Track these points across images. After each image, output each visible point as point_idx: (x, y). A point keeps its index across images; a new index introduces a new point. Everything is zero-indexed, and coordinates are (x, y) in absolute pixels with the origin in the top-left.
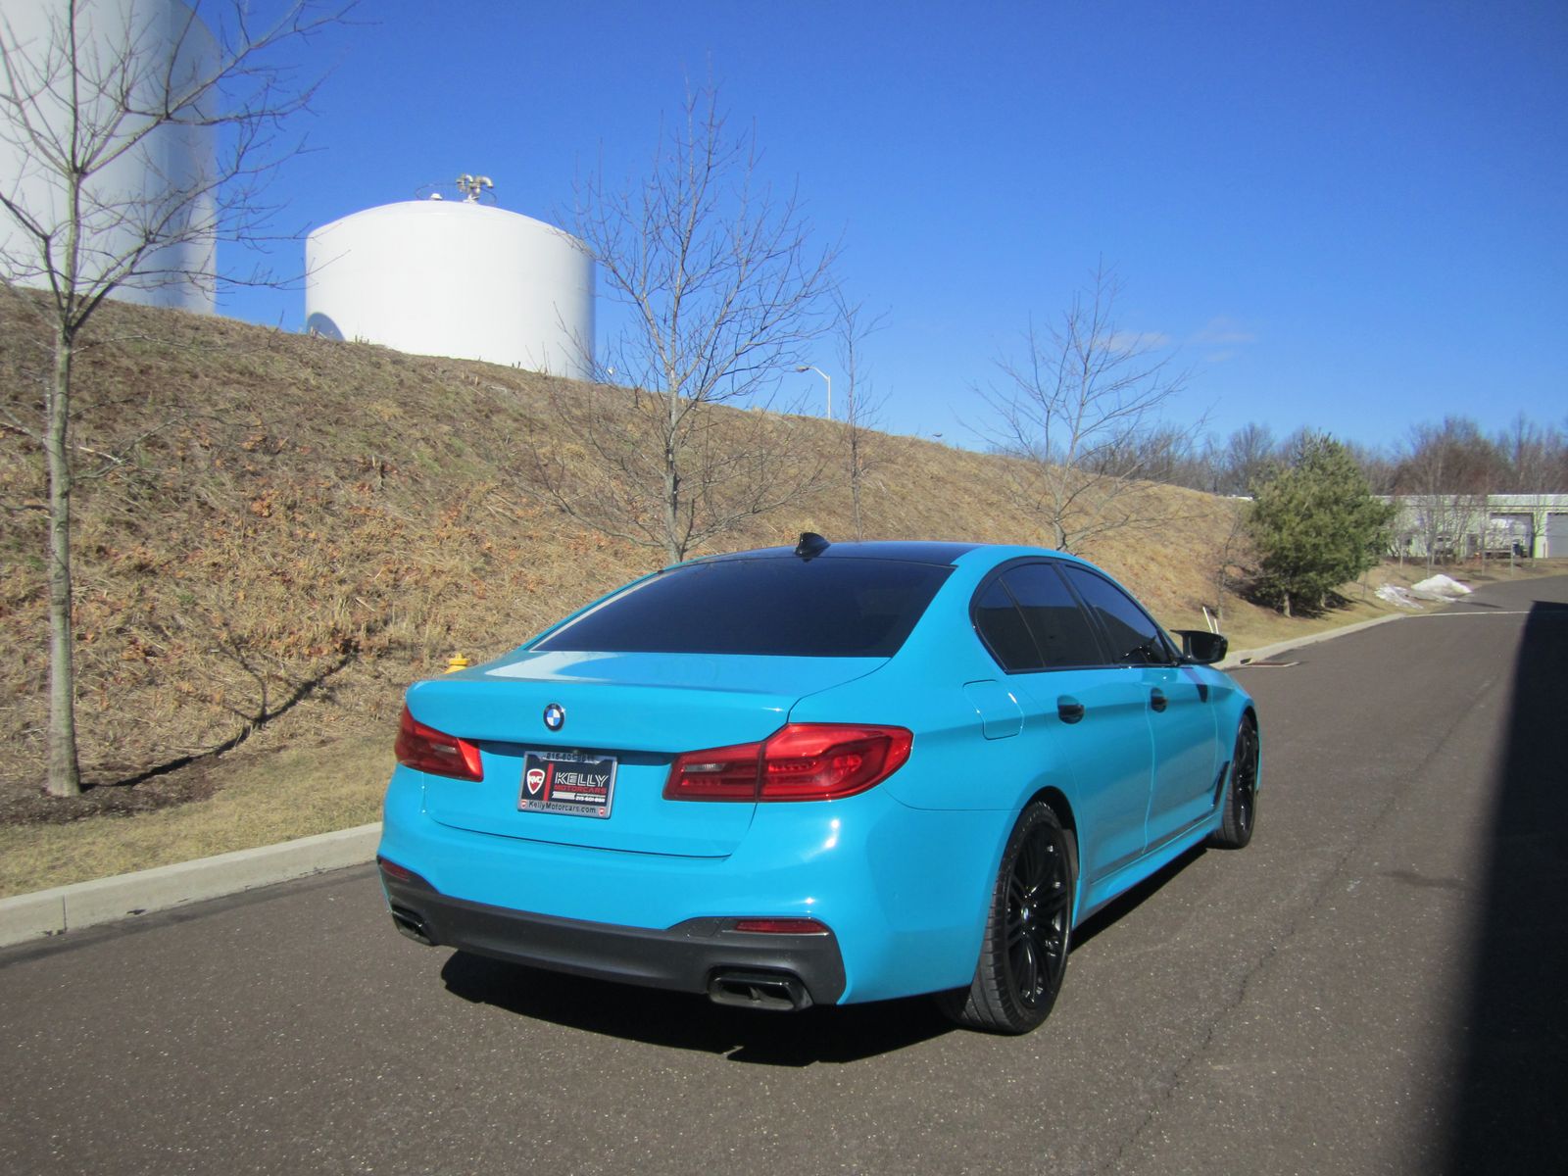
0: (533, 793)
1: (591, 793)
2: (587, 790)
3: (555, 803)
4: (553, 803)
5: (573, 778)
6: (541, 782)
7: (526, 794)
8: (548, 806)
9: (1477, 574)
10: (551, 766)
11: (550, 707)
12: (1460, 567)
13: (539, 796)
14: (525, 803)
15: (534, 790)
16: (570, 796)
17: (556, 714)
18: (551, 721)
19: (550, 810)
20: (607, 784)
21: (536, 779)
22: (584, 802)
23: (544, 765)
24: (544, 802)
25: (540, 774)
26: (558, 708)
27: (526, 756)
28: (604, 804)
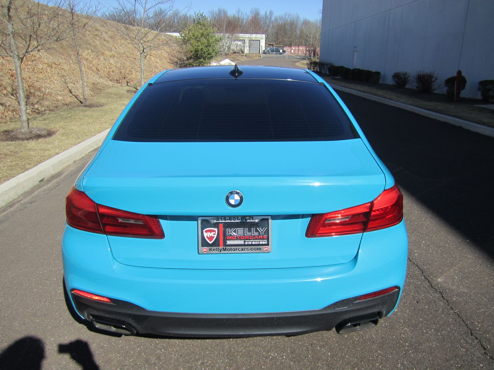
0: (211, 243)
1: (256, 239)
2: (255, 238)
3: (230, 247)
4: (227, 248)
5: (240, 231)
6: (215, 236)
7: (205, 243)
8: (225, 250)
9: (235, 59)
10: (221, 226)
11: (231, 193)
12: (230, 56)
13: (216, 243)
14: (205, 249)
15: (211, 241)
16: (241, 242)
17: (237, 197)
18: (232, 202)
19: (226, 252)
20: (267, 232)
21: (211, 234)
22: (252, 245)
23: (216, 225)
24: (221, 248)
25: (214, 231)
26: (238, 193)
27: (200, 221)
28: (268, 245)
